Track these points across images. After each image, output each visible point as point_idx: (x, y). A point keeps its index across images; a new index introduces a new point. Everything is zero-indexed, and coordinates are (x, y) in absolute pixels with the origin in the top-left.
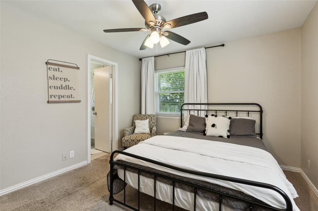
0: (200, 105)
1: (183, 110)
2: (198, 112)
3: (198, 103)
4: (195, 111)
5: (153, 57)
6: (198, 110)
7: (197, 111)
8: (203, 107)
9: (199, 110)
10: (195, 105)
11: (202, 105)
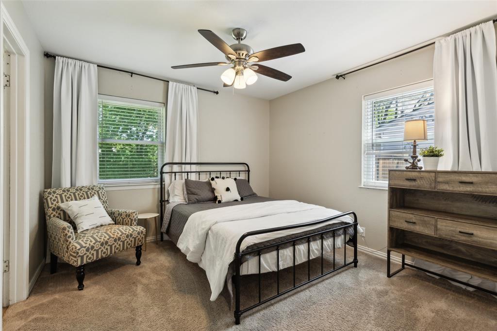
0: (189, 165)
1: (164, 173)
2: (188, 175)
3: (187, 162)
4: (184, 174)
5: (96, 65)
6: (188, 172)
7: (186, 174)
8: (194, 168)
9: (190, 172)
10: (183, 166)
11: (192, 165)
